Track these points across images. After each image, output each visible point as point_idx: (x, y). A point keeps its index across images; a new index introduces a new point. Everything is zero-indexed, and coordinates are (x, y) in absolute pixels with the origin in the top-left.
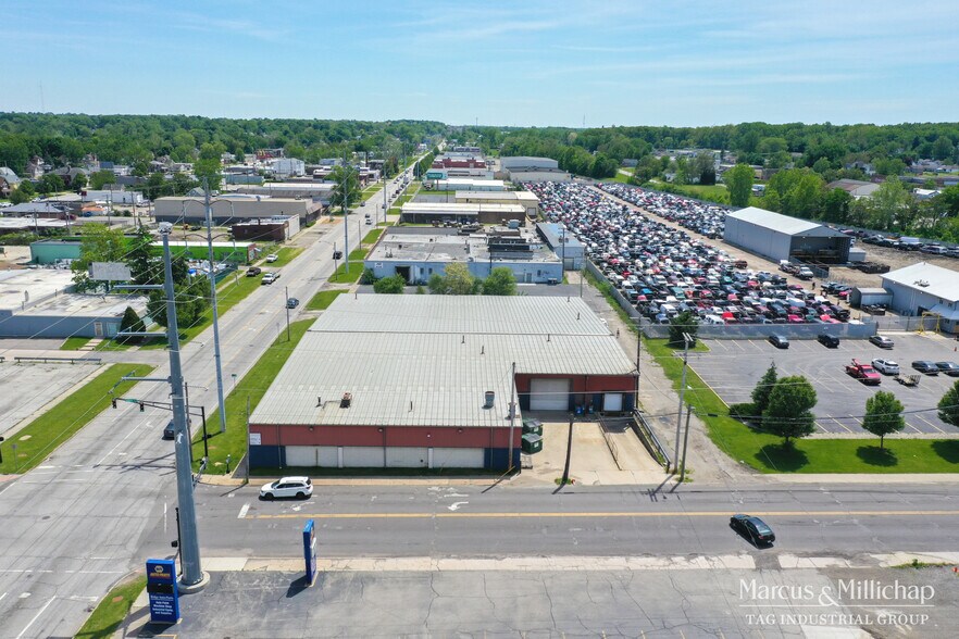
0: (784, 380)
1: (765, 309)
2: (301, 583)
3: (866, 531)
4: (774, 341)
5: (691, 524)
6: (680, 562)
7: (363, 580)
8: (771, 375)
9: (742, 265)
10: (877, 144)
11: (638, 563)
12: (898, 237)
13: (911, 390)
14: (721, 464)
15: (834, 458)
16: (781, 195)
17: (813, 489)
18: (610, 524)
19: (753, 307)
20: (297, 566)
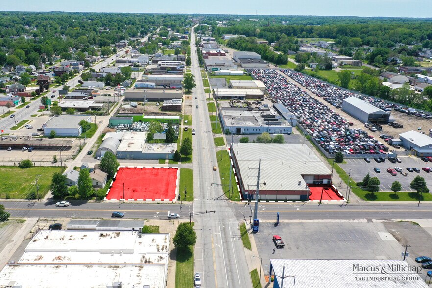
0: (372, 178)
1: (362, 148)
2: (276, 224)
3: (391, 214)
4: (366, 160)
5: (352, 213)
6: (351, 221)
7: (288, 224)
8: (368, 176)
9: (351, 125)
10: (404, 39)
11: (343, 221)
12: (408, 108)
13: (405, 177)
14: (357, 199)
15: (384, 197)
16: (363, 85)
17: (379, 205)
18: (335, 213)
19: (358, 146)
20: (275, 221)
